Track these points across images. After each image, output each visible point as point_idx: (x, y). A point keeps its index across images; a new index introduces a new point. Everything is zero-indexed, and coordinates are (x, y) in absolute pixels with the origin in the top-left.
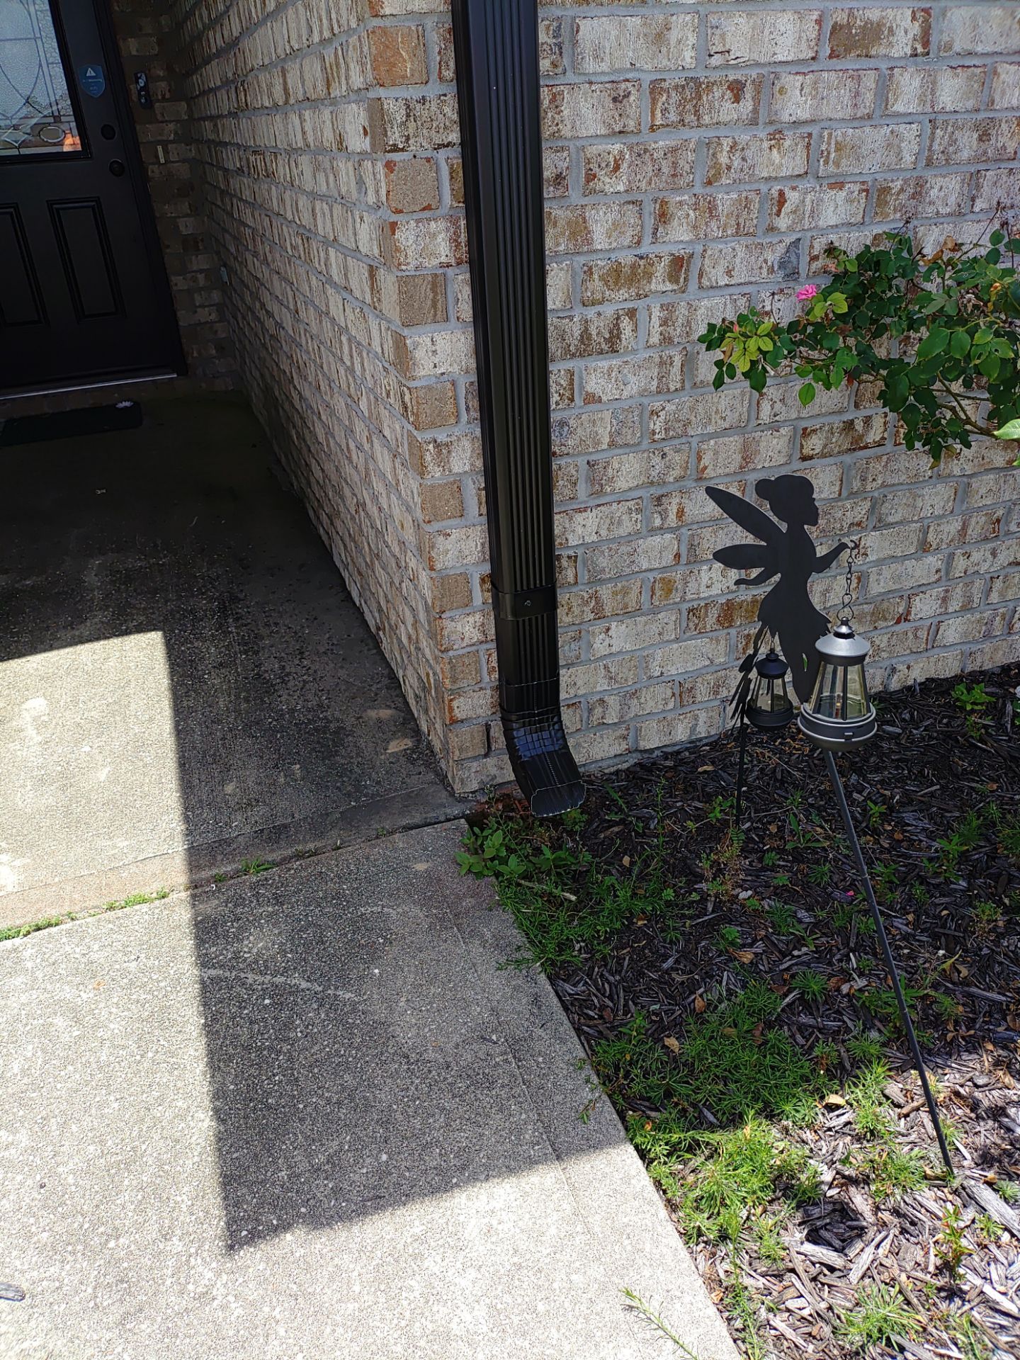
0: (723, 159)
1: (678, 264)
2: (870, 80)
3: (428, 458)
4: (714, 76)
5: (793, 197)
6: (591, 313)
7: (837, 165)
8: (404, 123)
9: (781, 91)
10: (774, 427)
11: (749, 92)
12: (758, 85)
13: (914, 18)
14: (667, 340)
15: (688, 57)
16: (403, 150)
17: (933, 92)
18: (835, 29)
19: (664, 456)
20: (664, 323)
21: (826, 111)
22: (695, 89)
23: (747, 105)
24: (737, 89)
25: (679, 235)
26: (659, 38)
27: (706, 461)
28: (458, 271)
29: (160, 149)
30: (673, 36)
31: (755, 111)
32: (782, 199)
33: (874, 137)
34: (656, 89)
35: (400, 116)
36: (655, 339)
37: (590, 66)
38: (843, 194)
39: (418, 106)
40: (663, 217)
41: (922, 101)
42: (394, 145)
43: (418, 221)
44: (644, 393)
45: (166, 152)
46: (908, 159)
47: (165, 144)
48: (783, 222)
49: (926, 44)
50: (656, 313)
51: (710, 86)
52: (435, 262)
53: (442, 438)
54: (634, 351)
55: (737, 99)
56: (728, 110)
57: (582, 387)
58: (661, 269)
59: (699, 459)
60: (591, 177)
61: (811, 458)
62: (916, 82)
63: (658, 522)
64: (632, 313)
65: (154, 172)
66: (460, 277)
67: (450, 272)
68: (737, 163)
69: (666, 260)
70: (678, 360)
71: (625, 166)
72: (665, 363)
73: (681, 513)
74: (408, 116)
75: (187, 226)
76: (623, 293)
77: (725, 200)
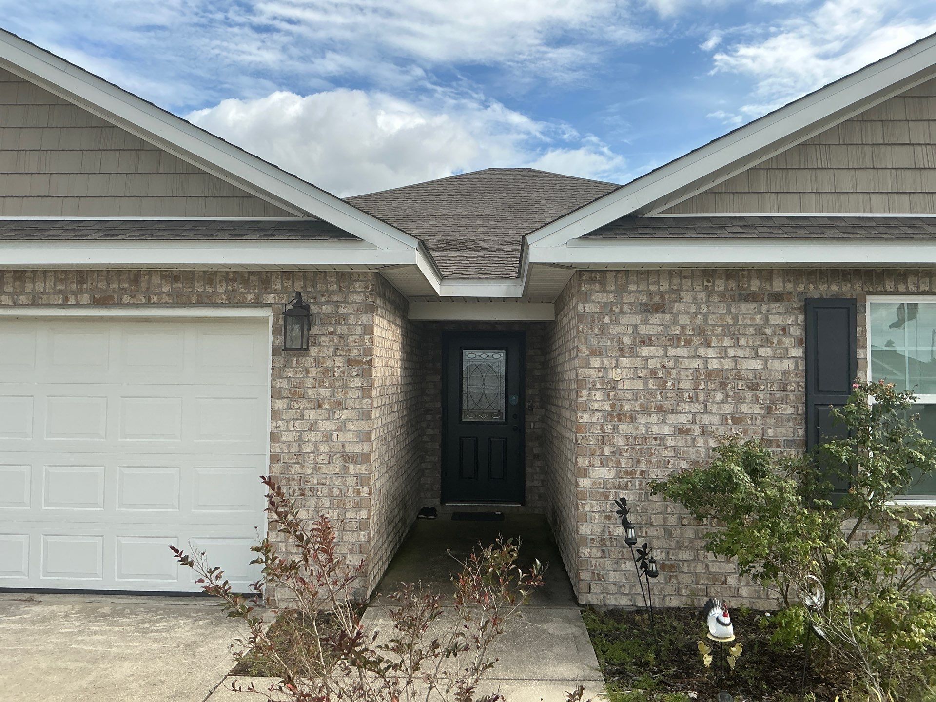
0: (653, 452)
1: (642, 473)
2: (689, 439)
3: (580, 506)
4: (649, 436)
5: (672, 461)
6: (621, 480)
7: (683, 455)
8: (581, 440)
9: (667, 440)
10: (673, 514)
11: (658, 440)
12: (660, 438)
13: (699, 428)
14: (640, 489)
15: (643, 432)
17: (707, 442)
18: (679, 429)
19: (641, 517)
20: (639, 485)
21: (678, 444)
22: (645, 439)
23: (658, 442)
24: (656, 439)
25: (643, 466)
26: (637, 429)
27: (653, 520)
28: (590, 467)
29: (532, 424)
30: (640, 428)
31: (660, 443)
32: (669, 461)
33: (693, 451)
34: (635, 438)
36: (638, 488)
37: (621, 432)
38: (685, 462)
39: (584, 437)
40: (639, 462)
41: (704, 444)
42: (579, 443)
44: (635, 500)
45: (534, 424)
46: (703, 456)
47: (534, 422)
48: (670, 466)
49: (703, 433)
50: (637, 482)
51: (649, 438)
52: (585, 465)
53: (583, 502)
54: (632, 490)
55: (656, 440)
56: (653, 442)
57: (618, 496)
58: (638, 473)
59: (651, 519)
60: (621, 453)
61: (685, 525)
62: (702, 440)
63: (640, 534)
64: (631, 481)
65: (528, 431)
66: (590, 469)
67: (588, 467)
68: (656, 453)
69: (639, 471)
70: (643, 494)
72: (640, 494)
73: (646, 533)
75: (536, 450)
76: (629, 477)
77: (654, 460)
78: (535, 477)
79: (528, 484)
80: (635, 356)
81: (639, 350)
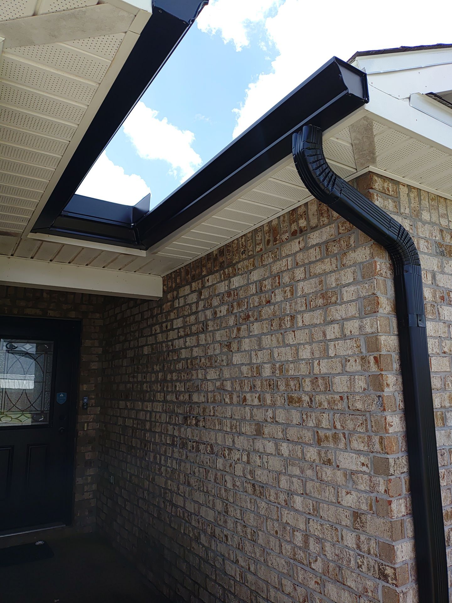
8: (394, 466)
16: (393, 475)
28: (407, 518)
29: (86, 425)
35: (393, 464)
39: (397, 460)
42: (392, 473)
43: (397, 500)
45: (88, 426)
47: (88, 423)
52: (401, 515)
66: (408, 520)
67: (405, 518)
71: (445, 476)
74: (395, 464)
75: (89, 456)
78: (86, 488)
79: (78, 498)
80: (438, 319)
81: (440, 310)
